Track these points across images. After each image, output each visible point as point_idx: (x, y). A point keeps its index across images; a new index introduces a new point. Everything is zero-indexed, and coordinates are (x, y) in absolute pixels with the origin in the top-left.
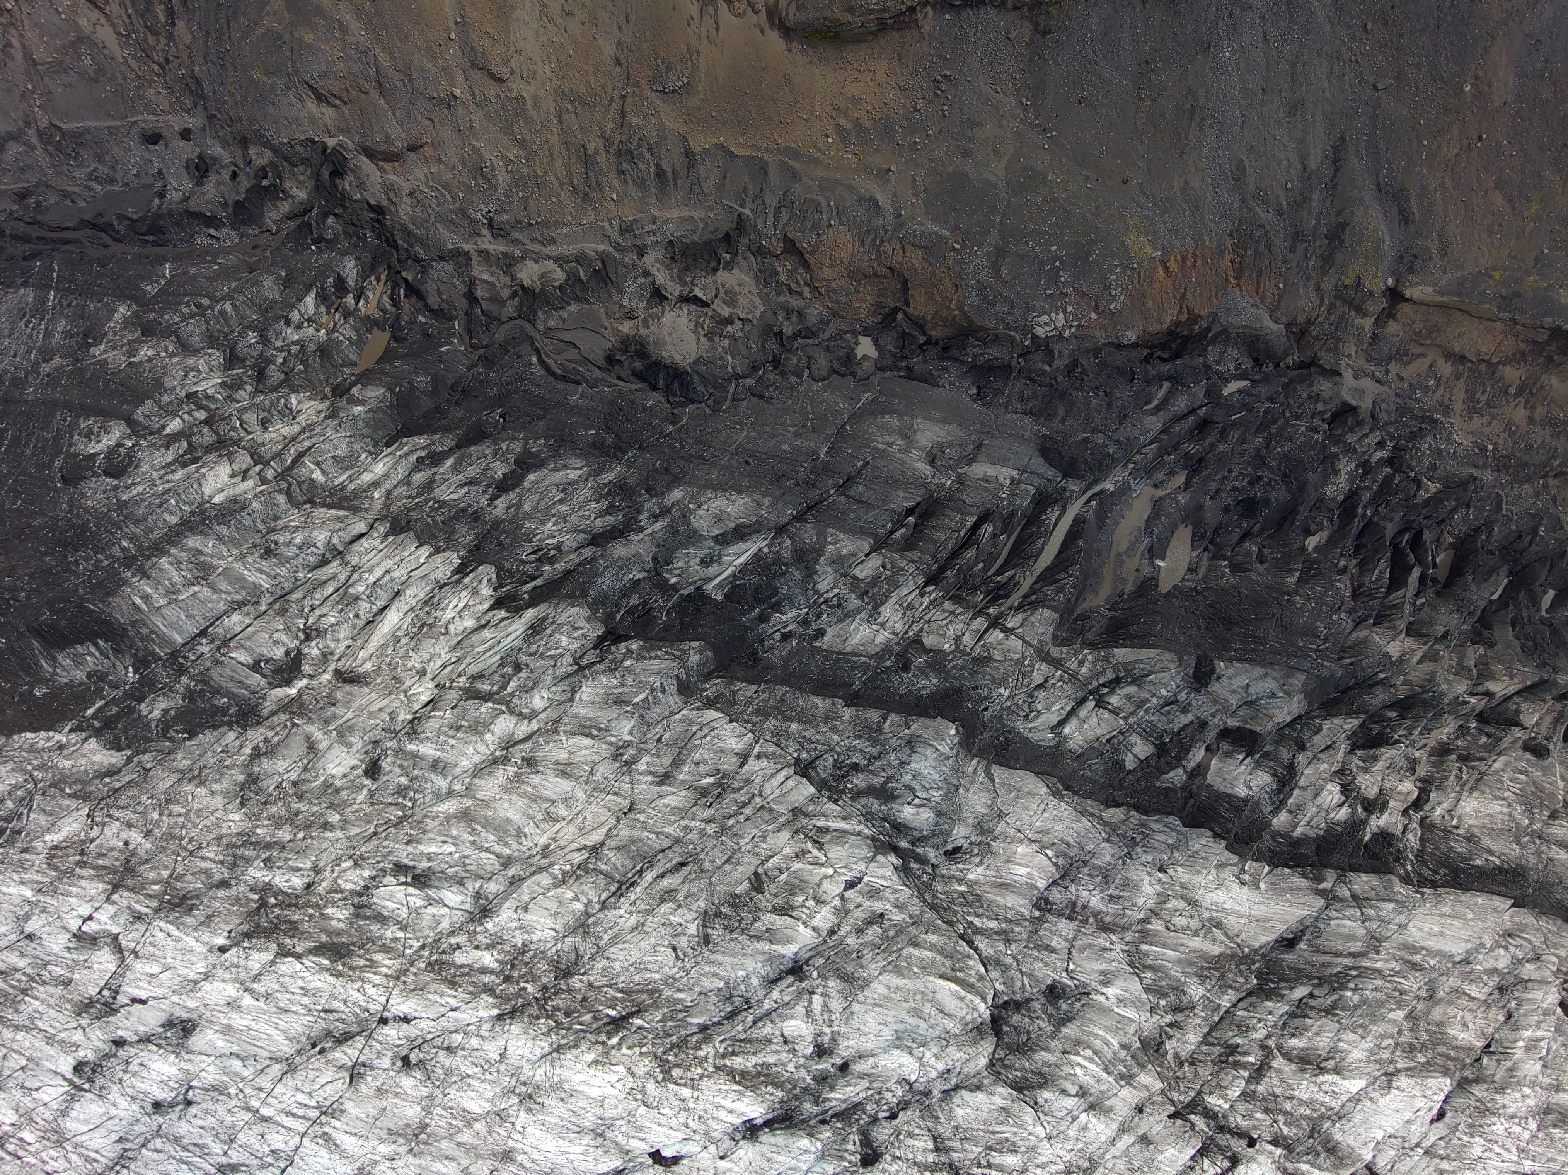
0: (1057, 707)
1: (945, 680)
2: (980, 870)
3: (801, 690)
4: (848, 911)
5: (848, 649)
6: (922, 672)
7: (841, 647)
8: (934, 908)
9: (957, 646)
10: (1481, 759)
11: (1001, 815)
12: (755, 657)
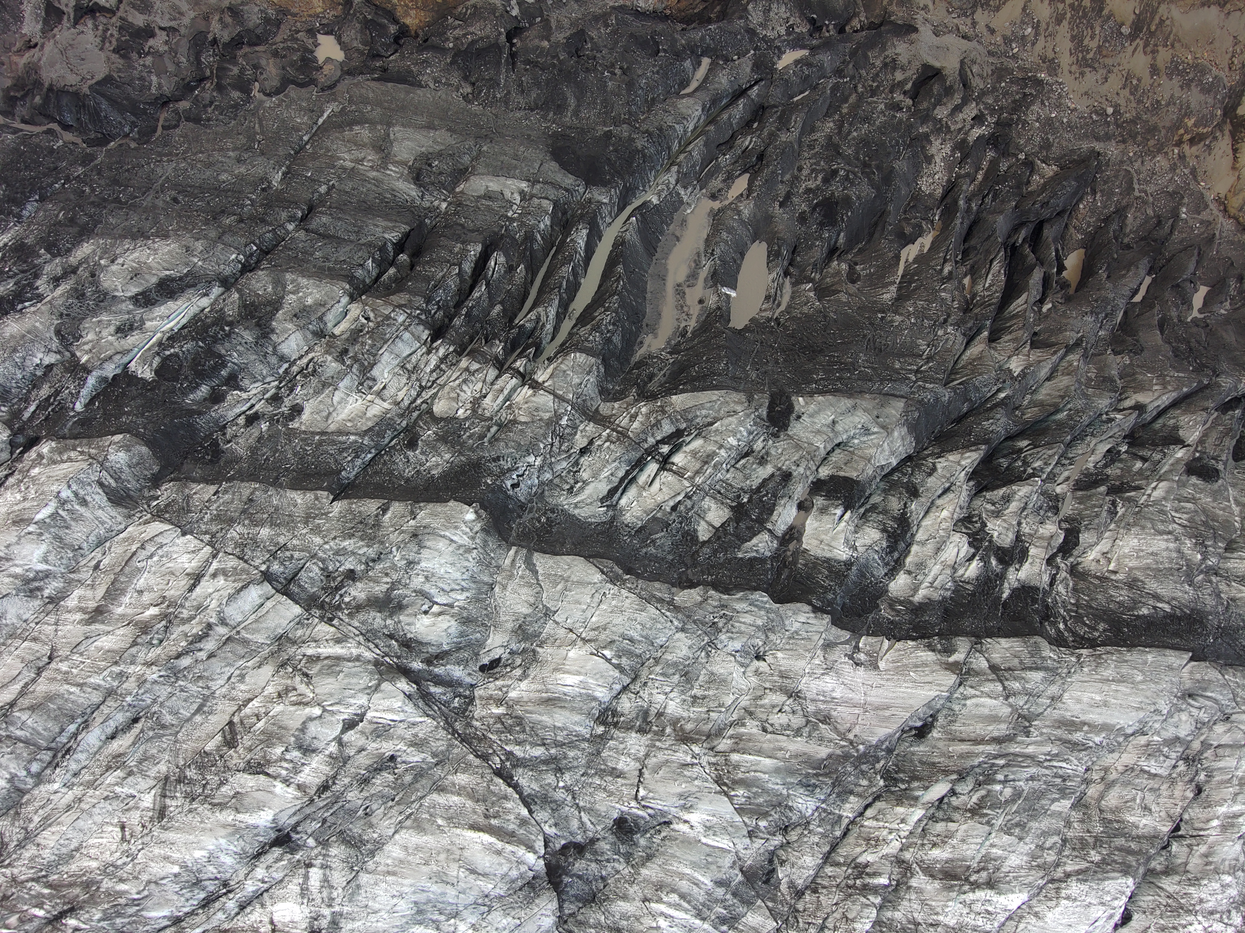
0: (606, 473)
1: (461, 454)
2: (524, 685)
3: (276, 483)
4: (346, 760)
5: (332, 427)
6: (432, 447)
7: (321, 426)
8: (464, 739)
9: (474, 411)
10: (1138, 488)
11: (548, 614)
12: (216, 451)
